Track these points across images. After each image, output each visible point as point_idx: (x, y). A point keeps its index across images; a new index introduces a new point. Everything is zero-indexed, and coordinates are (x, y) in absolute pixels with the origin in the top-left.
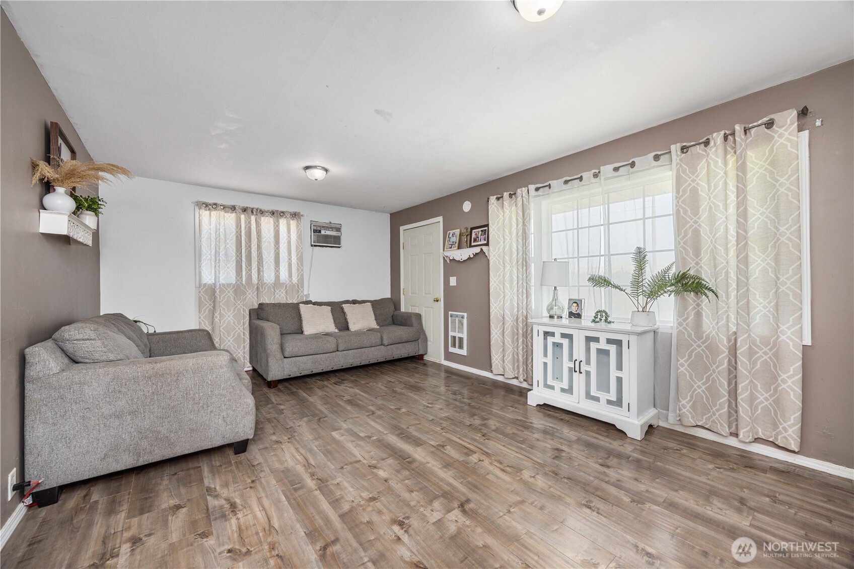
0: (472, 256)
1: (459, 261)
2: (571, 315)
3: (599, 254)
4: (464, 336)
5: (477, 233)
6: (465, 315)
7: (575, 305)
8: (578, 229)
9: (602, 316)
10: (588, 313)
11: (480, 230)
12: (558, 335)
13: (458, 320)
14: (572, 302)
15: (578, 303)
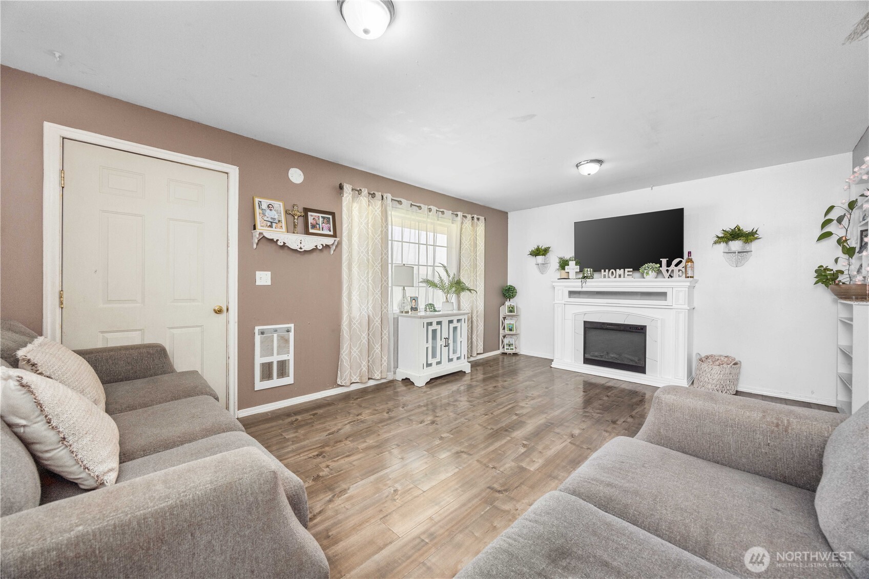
0: (320, 247)
1: (296, 250)
2: (412, 309)
3: (426, 264)
4: (290, 357)
5: (317, 219)
6: (292, 326)
7: (414, 301)
8: (402, 242)
9: (431, 307)
10: (422, 306)
11: (320, 215)
12: (434, 324)
13: (278, 336)
14: (412, 299)
15: (415, 299)
